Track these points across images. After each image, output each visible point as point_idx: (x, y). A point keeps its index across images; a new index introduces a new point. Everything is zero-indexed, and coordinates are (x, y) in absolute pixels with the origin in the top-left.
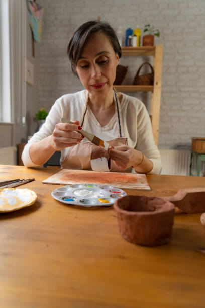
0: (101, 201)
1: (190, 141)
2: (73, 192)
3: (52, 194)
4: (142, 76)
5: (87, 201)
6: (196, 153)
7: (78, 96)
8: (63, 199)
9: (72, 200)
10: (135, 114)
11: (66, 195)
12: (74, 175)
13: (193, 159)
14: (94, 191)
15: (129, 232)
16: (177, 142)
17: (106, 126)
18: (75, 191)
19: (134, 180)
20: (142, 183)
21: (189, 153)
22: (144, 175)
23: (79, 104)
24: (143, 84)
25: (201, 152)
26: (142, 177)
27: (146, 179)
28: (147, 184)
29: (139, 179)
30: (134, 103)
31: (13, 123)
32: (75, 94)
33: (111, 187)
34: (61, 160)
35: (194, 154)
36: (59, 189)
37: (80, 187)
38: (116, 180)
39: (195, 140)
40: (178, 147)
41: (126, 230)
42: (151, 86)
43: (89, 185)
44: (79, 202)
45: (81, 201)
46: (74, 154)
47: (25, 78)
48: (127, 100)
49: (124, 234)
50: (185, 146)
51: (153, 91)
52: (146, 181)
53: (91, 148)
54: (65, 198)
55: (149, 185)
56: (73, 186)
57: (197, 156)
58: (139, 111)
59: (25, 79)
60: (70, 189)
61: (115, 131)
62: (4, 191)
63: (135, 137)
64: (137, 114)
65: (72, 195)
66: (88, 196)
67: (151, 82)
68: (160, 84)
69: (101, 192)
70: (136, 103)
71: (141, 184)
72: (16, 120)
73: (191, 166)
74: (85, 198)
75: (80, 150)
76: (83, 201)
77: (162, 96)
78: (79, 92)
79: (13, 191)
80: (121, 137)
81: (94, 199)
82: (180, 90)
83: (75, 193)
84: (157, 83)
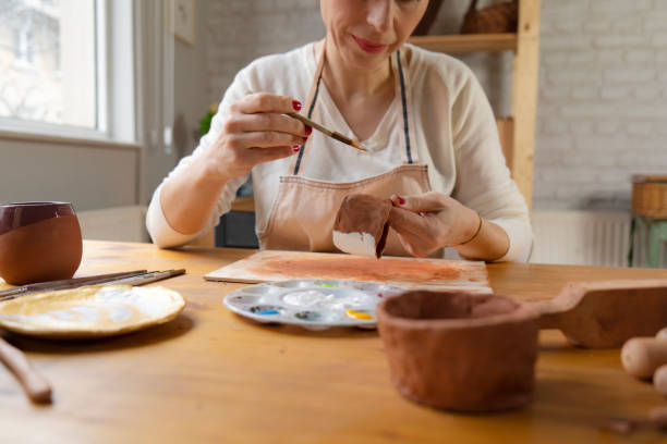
0: (353, 316)
1: (627, 187)
2: (281, 298)
3: (225, 301)
4: (487, 9)
5: (316, 315)
6: (644, 218)
7: (295, 61)
8: (253, 310)
9: (276, 313)
10: (447, 100)
11: (262, 301)
12: (288, 262)
13: (636, 236)
14: (338, 295)
15: (415, 377)
16: (590, 189)
17: (370, 140)
18: (285, 294)
19: (451, 275)
20: (471, 280)
21: (626, 219)
22: (482, 264)
23: (299, 81)
24: (486, 30)
25: (658, 215)
26: (472, 269)
27: (486, 272)
28: (485, 282)
29: (464, 271)
30: (443, 69)
31: (141, 143)
32: (289, 55)
33: (383, 287)
34: (257, 231)
35: (639, 222)
36: (244, 291)
37: (302, 285)
38: (403, 273)
39: (642, 184)
40: (592, 203)
41: (407, 371)
42: (509, 36)
43: (327, 283)
44: (293, 317)
45: (298, 316)
46: (288, 214)
47: (172, 26)
48: (424, 65)
49: (403, 383)
50: (614, 200)
51: (515, 50)
52: (485, 277)
53: (330, 196)
54: (258, 308)
55: (491, 285)
56: (282, 285)
57: (649, 228)
58: (459, 91)
59: (172, 30)
60: (273, 290)
61: (394, 151)
62: (104, 293)
63: (450, 166)
64: (452, 99)
65: (276, 303)
66: (318, 304)
67: (512, 25)
68: (535, 30)
69: (356, 299)
70: (449, 68)
71: (468, 283)
72: (148, 136)
73: (631, 257)
74: (310, 310)
75: (302, 203)
76: (305, 316)
77: (543, 64)
78: (297, 51)
79: (127, 293)
80: (410, 162)
81: (334, 311)
82: (594, 46)
83: (285, 298)
84: (527, 27)
